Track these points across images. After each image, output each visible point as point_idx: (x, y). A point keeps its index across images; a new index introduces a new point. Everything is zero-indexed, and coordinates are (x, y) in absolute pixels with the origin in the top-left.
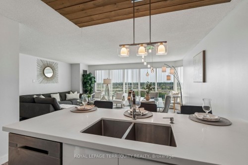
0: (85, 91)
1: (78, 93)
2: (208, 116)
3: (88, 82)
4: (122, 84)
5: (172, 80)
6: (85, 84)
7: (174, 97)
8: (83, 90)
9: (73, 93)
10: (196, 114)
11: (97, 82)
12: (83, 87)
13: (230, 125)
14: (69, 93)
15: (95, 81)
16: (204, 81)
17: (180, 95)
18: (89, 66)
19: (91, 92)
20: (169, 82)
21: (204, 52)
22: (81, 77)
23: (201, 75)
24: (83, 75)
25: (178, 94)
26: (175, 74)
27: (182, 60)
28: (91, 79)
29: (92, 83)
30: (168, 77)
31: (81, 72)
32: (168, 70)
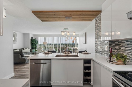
0: (32, 48)
1: (28, 49)
2: (86, 52)
3: (34, 43)
4: (52, 44)
5: (74, 43)
6: (32, 44)
7: (75, 50)
8: (31, 47)
9: (26, 49)
10: (83, 52)
11: (39, 43)
12: (31, 46)
13: (90, 54)
14: (23, 49)
15: (38, 43)
16: (86, 43)
17: (78, 49)
18: (34, 35)
19: (35, 48)
20: (73, 43)
21: (86, 33)
22: (30, 41)
23: (85, 41)
24: (31, 40)
25: (77, 48)
26: (76, 40)
27: (78, 35)
28: (36, 42)
29: (36, 44)
30: (73, 41)
31: (30, 38)
32: (73, 38)
